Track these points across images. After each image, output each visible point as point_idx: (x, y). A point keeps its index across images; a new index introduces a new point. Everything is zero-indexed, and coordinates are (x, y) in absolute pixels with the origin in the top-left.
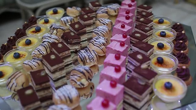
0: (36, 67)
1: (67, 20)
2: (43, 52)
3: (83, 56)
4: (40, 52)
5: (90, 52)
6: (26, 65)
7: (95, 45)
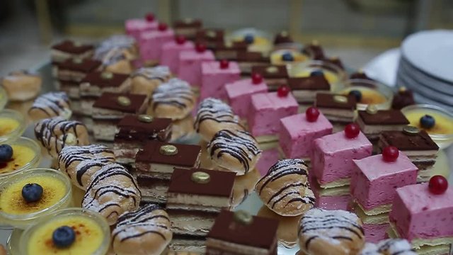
0: (166, 228)
1: (57, 103)
2: (128, 189)
3: (237, 149)
4: (120, 194)
5: (237, 136)
6: (139, 238)
7: (219, 122)
